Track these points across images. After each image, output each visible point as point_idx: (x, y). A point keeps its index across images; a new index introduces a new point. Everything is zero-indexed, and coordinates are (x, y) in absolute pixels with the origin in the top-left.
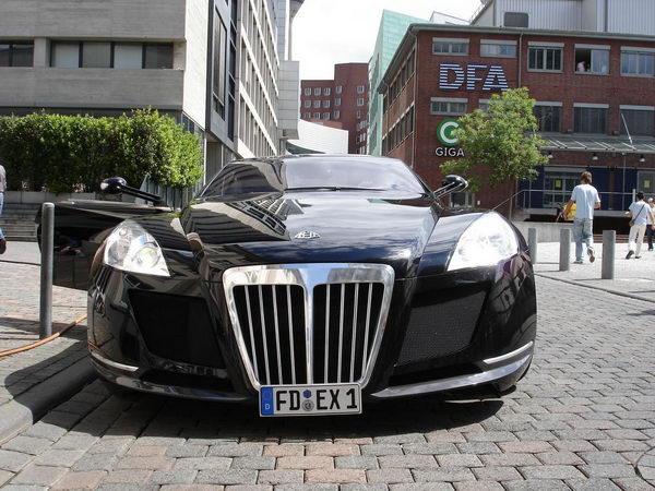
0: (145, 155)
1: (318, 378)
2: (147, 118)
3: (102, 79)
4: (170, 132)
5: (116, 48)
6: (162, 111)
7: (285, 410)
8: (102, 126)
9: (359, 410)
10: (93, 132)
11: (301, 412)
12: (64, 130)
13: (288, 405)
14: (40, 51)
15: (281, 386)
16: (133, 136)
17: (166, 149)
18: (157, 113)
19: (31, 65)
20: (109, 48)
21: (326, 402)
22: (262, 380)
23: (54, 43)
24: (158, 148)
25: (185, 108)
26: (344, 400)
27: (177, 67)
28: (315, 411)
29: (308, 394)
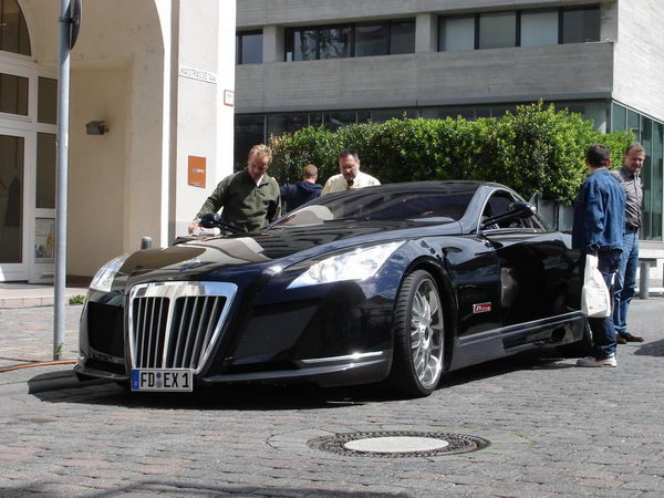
0: (533, 165)
1: (170, 365)
2: (538, 115)
3: (502, 62)
4: (573, 132)
5: (524, 18)
6: (561, 104)
7: (145, 387)
8: (477, 131)
9: (191, 388)
10: (465, 137)
11: (155, 388)
12: (430, 139)
13: (147, 383)
14: (424, 31)
15: (148, 369)
16: (517, 141)
17: (563, 157)
18: (552, 107)
19: (412, 50)
20: (513, 18)
21: (170, 382)
22: (138, 366)
23: (441, 20)
24: (551, 155)
25: (615, 95)
26: (181, 381)
27: (605, 37)
28: (163, 388)
29: (159, 375)
